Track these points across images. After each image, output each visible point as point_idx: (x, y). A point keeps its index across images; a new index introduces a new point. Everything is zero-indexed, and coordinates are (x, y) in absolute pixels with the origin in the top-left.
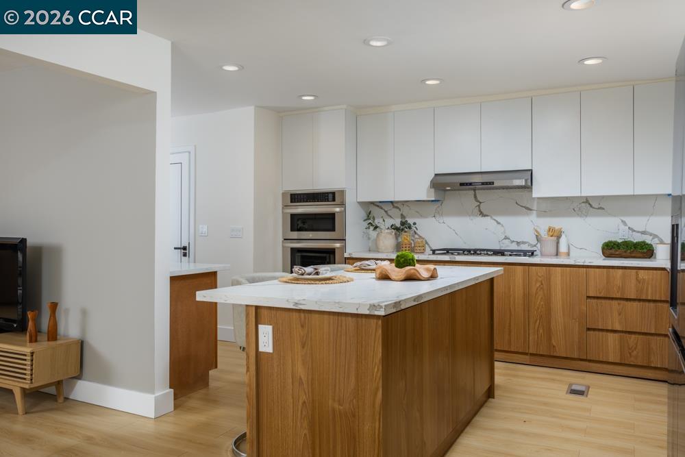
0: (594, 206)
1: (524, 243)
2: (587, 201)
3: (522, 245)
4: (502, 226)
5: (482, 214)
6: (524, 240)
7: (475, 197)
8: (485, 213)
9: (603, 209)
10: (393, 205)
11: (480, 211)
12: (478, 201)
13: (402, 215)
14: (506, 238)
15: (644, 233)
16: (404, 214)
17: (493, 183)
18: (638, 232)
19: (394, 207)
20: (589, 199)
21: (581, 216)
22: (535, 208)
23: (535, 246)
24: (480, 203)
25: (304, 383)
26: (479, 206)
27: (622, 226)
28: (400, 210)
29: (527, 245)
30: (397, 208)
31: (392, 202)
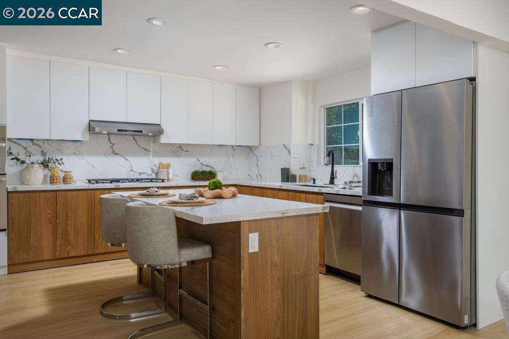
0: (184, 149)
1: (143, 173)
2: (180, 146)
3: (142, 175)
4: (129, 162)
5: (115, 153)
6: (144, 172)
7: (109, 140)
8: (116, 152)
9: (189, 152)
10: (33, 142)
11: (113, 150)
12: (111, 143)
13: (42, 151)
14: (131, 170)
15: (207, 166)
16: (45, 150)
17: (142, 131)
18: (205, 165)
19: (34, 144)
20: (182, 145)
21: (177, 156)
22: (152, 150)
23: (151, 175)
24: (113, 144)
25: (278, 265)
26: (112, 147)
27: (198, 163)
28: (40, 147)
29: (145, 175)
30: (37, 145)
31: (32, 140)
